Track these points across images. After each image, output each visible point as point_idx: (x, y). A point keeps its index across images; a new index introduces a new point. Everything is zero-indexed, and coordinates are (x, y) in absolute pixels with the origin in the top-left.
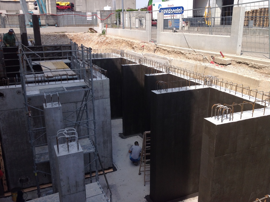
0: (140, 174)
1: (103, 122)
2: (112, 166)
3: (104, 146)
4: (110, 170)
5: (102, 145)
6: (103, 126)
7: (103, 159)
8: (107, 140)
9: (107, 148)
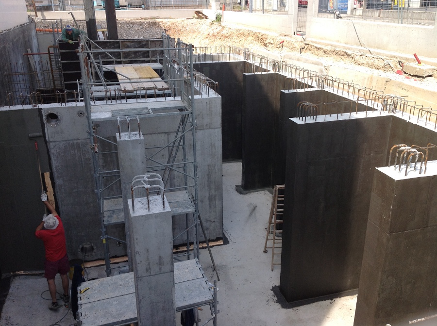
0: (265, 252)
1: (209, 166)
2: (221, 236)
3: (210, 204)
4: (219, 241)
5: (207, 203)
6: (209, 172)
7: (208, 224)
8: (215, 196)
9: (215, 207)
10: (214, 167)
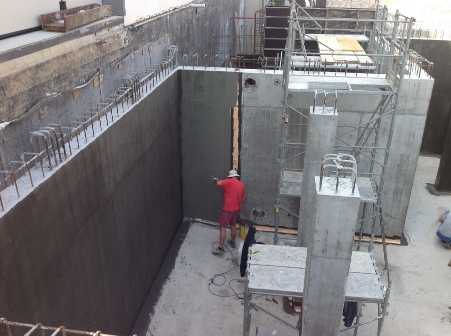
1: (402, 156)
2: (400, 235)
3: (394, 198)
4: (396, 240)
5: (391, 196)
6: (401, 163)
7: (388, 218)
8: (402, 191)
9: (399, 202)
10: (408, 158)
